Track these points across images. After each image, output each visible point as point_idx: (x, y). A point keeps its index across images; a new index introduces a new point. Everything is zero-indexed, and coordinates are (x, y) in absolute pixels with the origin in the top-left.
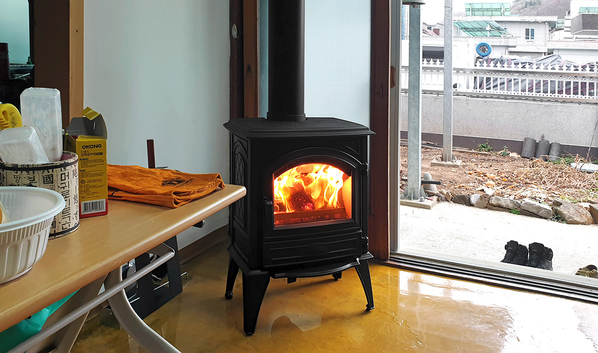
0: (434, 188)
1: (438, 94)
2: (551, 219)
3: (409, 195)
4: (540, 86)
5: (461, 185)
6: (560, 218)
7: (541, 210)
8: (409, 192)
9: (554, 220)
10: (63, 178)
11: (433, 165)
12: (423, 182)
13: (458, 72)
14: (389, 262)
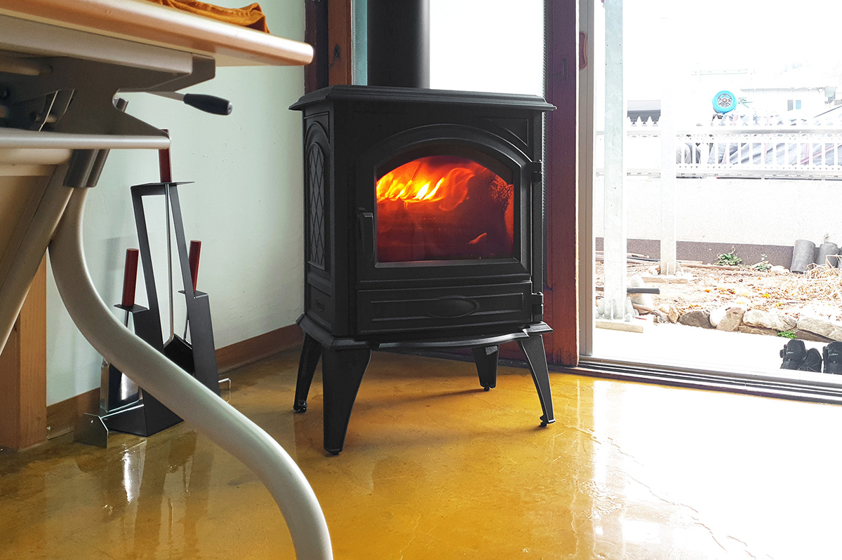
3: (606, 312)
4: (821, 157)
5: (694, 304)
8: (607, 307)
11: (645, 281)
12: (629, 291)
14: (577, 369)
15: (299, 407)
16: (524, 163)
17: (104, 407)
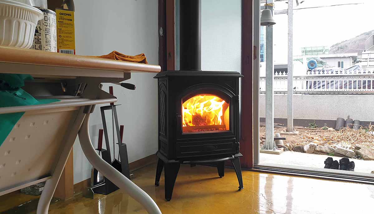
0: (282, 143)
1: (284, 93)
2: (354, 158)
3: (266, 147)
4: (347, 86)
5: (298, 143)
6: (359, 157)
7: (348, 153)
8: (267, 145)
9: (355, 158)
10: (46, 20)
11: (281, 134)
12: (275, 139)
13: (296, 79)
14: (253, 169)
15: (157, 184)
16: (232, 96)
17: (92, 184)
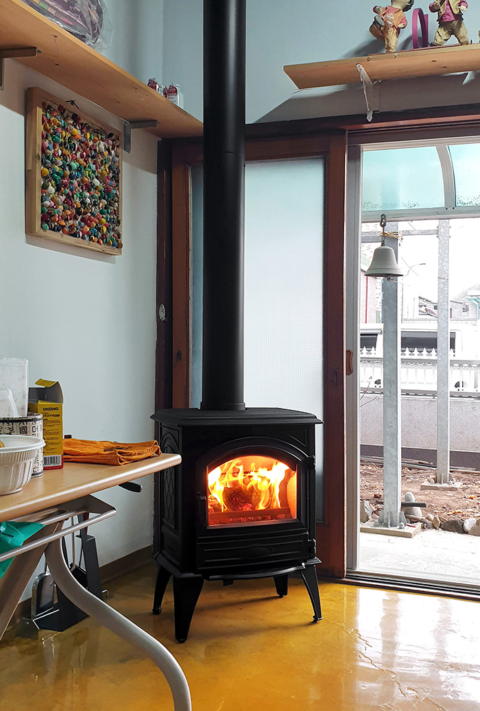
0: (419, 514)
3: (385, 521)
5: (456, 511)
8: (385, 517)
10: (34, 430)
11: (424, 488)
12: (403, 505)
13: (460, 365)
14: (345, 579)
15: (156, 611)
16: (303, 458)
17: (33, 613)
